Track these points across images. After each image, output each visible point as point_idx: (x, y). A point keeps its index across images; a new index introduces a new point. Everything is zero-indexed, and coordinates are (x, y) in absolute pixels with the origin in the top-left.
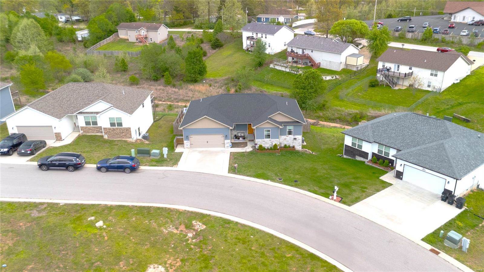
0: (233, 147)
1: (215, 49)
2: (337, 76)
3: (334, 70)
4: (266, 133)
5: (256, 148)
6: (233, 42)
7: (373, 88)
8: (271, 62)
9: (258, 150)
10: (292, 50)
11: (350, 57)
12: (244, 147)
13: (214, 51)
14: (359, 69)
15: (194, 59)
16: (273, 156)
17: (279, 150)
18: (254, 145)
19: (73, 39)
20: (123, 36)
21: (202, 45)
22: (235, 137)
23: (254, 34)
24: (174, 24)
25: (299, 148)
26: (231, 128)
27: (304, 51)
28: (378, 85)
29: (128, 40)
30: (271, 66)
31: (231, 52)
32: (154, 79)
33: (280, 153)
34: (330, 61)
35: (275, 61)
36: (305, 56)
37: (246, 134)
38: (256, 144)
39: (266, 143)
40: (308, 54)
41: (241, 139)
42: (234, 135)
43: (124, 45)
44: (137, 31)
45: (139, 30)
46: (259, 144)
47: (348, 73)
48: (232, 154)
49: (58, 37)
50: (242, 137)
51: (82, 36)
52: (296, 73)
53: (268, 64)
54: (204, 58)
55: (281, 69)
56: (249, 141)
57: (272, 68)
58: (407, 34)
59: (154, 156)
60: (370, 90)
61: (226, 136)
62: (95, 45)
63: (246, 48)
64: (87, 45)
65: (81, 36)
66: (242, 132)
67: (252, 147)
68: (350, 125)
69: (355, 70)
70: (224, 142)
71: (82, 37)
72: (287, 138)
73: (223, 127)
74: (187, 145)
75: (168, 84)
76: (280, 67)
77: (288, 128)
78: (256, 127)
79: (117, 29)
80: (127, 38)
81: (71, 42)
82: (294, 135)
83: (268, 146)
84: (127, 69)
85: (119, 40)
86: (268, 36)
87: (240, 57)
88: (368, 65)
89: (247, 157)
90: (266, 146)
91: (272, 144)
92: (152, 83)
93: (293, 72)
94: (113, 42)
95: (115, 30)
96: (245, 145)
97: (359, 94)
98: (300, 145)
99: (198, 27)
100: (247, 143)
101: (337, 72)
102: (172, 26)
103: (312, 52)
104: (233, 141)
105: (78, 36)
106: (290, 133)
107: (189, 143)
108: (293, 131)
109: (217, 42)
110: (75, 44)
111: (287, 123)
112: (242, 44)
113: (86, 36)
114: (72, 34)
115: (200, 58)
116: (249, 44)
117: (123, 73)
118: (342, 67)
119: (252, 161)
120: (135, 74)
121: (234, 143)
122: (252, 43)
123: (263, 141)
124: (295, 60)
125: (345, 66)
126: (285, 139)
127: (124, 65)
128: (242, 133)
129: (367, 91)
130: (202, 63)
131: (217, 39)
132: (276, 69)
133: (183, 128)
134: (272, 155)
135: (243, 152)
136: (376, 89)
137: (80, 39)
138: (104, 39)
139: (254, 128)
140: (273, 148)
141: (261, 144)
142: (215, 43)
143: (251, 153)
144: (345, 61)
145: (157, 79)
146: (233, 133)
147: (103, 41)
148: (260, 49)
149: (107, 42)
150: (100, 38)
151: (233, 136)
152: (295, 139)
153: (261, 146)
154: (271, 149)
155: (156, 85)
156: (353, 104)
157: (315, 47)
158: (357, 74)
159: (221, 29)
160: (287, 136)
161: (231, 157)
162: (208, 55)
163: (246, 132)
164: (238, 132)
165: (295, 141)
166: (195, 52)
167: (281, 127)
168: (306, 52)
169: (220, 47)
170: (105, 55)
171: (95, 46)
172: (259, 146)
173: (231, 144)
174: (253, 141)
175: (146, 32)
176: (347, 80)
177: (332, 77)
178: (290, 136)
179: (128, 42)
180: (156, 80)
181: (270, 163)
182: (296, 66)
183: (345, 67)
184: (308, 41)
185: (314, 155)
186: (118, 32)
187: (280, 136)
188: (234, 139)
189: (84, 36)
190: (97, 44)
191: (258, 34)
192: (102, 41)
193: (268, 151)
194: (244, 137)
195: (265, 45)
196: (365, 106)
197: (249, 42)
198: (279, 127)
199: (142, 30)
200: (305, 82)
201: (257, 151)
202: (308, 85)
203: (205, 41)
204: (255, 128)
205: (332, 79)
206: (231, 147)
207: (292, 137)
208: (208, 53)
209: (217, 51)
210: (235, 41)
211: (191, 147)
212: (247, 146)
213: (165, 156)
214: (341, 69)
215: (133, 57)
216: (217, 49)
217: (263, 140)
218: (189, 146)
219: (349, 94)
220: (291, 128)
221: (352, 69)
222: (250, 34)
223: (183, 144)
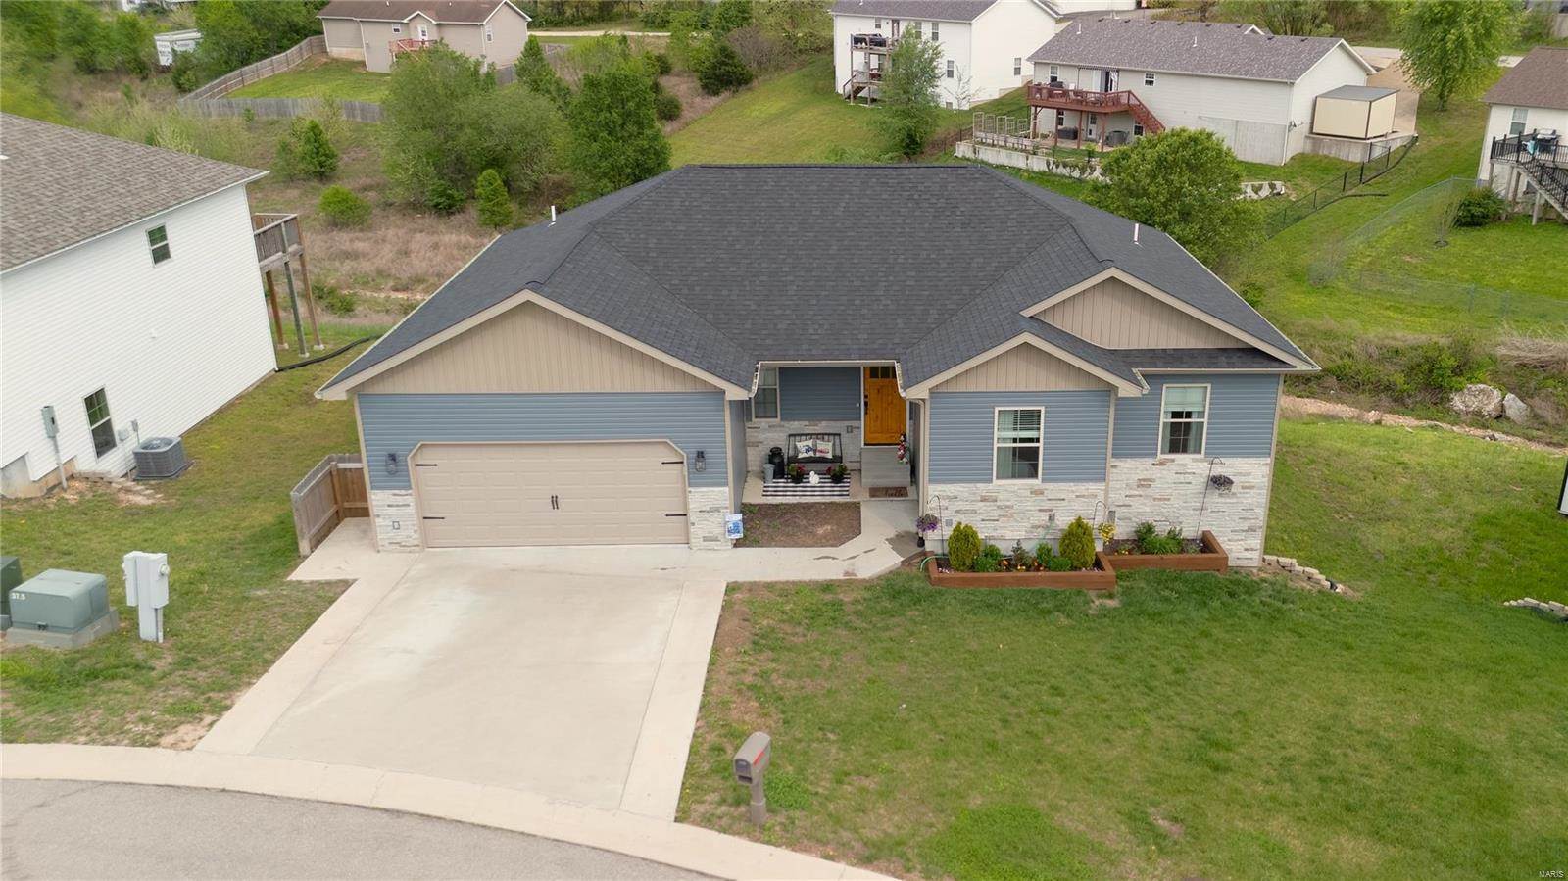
0: (756, 543)
1: (716, 93)
2: (1278, 184)
3: (1258, 160)
4: (1003, 436)
5: (929, 547)
6: (795, 67)
7: (1475, 233)
8: (961, 136)
9: (942, 562)
10: (1054, 79)
11: (1332, 101)
12: (838, 540)
13: (714, 100)
14: (1377, 152)
15: (609, 108)
16: (1064, 621)
17: (1110, 572)
18: (913, 529)
19: (136, 60)
20: (344, 50)
21: (664, 81)
22: (770, 468)
23: (883, 23)
24: (559, 13)
25: (1243, 549)
26: (735, 393)
27: (1114, 76)
28: (1496, 218)
29: (363, 64)
30: (963, 149)
31: (784, 103)
32: (436, 205)
33: (1117, 589)
34: (1237, 121)
35: (979, 127)
36: (1116, 100)
37: (854, 445)
38: (929, 523)
39: (1007, 512)
40: (1129, 92)
41: (814, 479)
42: (764, 450)
43: (340, 82)
44: (398, 27)
45: (405, 21)
46: (949, 523)
47: (1325, 170)
48: (738, 595)
49: (78, 50)
50: (824, 467)
51: (176, 48)
52: (1076, 174)
53: (947, 144)
54: (667, 128)
55: (1006, 162)
56: (875, 492)
57: (965, 158)
58: (1559, 19)
59: (42, 628)
60: (1461, 241)
61: (700, 455)
62: (217, 81)
63: (848, 87)
64: (189, 80)
65: (170, 50)
66: (822, 427)
67: (897, 541)
68: (1401, 409)
69: (1358, 160)
70: (686, 504)
71: (173, 50)
72: (1156, 473)
73: (670, 386)
74: (396, 526)
75: (496, 226)
76: (1003, 152)
77: (1174, 398)
78: (932, 391)
79: (319, 22)
80: (360, 59)
81: (128, 72)
82: (1214, 454)
83: (1021, 535)
84: (333, 169)
85: (326, 63)
86: (943, 29)
87: (821, 121)
88: (1415, 140)
89: (858, 623)
90: (1003, 538)
91: (1051, 518)
92: (429, 220)
93: (1065, 171)
94: (299, 72)
95: (314, 27)
96: (846, 522)
97: (1408, 258)
98: (1251, 529)
99: (653, 22)
100: (857, 506)
101: (1275, 168)
102: (551, 22)
103: (1151, 83)
104: (755, 494)
105: (159, 49)
106: (1181, 437)
107: (411, 510)
108: (1205, 420)
109: (727, 64)
110: (146, 82)
111: (1167, 364)
112: (834, 72)
113: (191, 47)
114: (133, 40)
115: (638, 106)
116: (861, 69)
117: (315, 183)
118: (1296, 144)
119: (904, 670)
120: (365, 189)
121: (761, 506)
122: (874, 62)
123: (984, 499)
124: (1070, 123)
125: (1305, 143)
126: (1145, 483)
127: (318, 153)
128: (821, 436)
129: (1447, 243)
130: (648, 132)
131: (723, 50)
132: (982, 162)
133: (351, 391)
134: (1059, 608)
135: (827, 587)
136: (1492, 235)
137: (166, 60)
138: (264, 56)
139: (919, 392)
140: (1056, 549)
141: (965, 520)
142: (714, 67)
143: (890, 588)
144: (1309, 121)
145: (450, 206)
146: (761, 437)
147: (258, 63)
148: (911, 78)
149: (273, 71)
150: (247, 56)
151: (756, 457)
152: (1220, 483)
153: (964, 537)
154: (1043, 561)
155: (442, 228)
156: (1387, 308)
157: (1165, 62)
158: (1368, 175)
159: (744, 11)
160: (1162, 463)
161: (726, 627)
162: (687, 113)
163: (850, 430)
164: (796, 426)
165: (1216, 499)
166: (616, 79)
167: (1126, 389)
168: (1121, 84)
169: (740, 84)
170: (249, 116)
171: (220, 84)
172: (948, 532)
173: (739, 517)
174: (899, 492)
175: (435, 29)
176: (1327, 202)
177: (1253, 186)
178: (1179, 457)
179: (360, 73)
180: (446, 208)
181: (1056, 690)
182: (1076, 147)
183: (1309, 148)
184: (1130, 39)
185: (1340, 598)
186: (322, 33)
187: (1112, 461)
188: (764, 479)
189: (184, 49)
190: (229, 75)
191: (901, 22)
192: (251, 64)
193: (1021, 572)
194: (836, 467)
195: (932, 60)
196: (1450, 315)
197: (859, 57)
198: (1111, 389)
199: (418, 20)
200: (1152, 189)
201: (934, 572)
202: (1165, 205)
203: (678, 67)
204: (925, 395)
205: (1255, 197)
206: (737, 544)
207: (1194, 466)
208: (685, 106)
209: (724, 100)
210: (802, 65)
211: (426, 543)
212: (856, 531)
213: (149, 627)
214: (1289, 156)
215: (366, 125)
216: (725, 94)
217: (980, 486)
218: (410, 533)
219: (1354, 259)
220: (1191, 397)
221: (1343, 156)
222: (866, 27)
223: (365, 512)
